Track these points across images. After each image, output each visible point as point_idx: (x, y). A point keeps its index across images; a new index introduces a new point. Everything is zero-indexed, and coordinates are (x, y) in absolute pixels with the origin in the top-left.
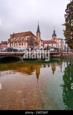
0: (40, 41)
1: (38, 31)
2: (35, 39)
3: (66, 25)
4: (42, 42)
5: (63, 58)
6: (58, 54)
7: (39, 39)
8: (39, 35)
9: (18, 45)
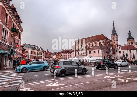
1: (114, 33)
8: (116, 39)
9: (87, 53)
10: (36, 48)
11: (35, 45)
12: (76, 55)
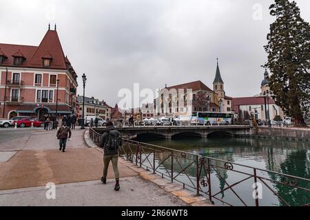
0: (223, 99)
1: (218, 79)
2: (211, 96)
3: (270, 65)
4: (228, 102)
5: (259, 137)
6: (248, 129)
7: (219, 95)
8: (219, 88)
10: (95, 102)
11: (93, 98)
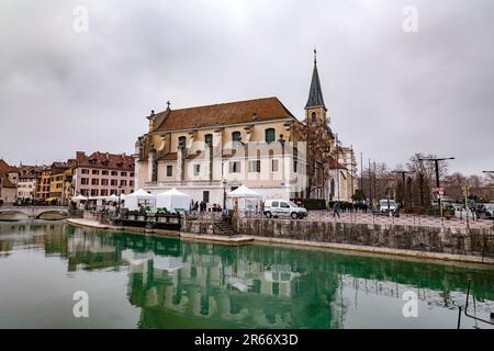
9: (211, 170)
12: (155, 178)
